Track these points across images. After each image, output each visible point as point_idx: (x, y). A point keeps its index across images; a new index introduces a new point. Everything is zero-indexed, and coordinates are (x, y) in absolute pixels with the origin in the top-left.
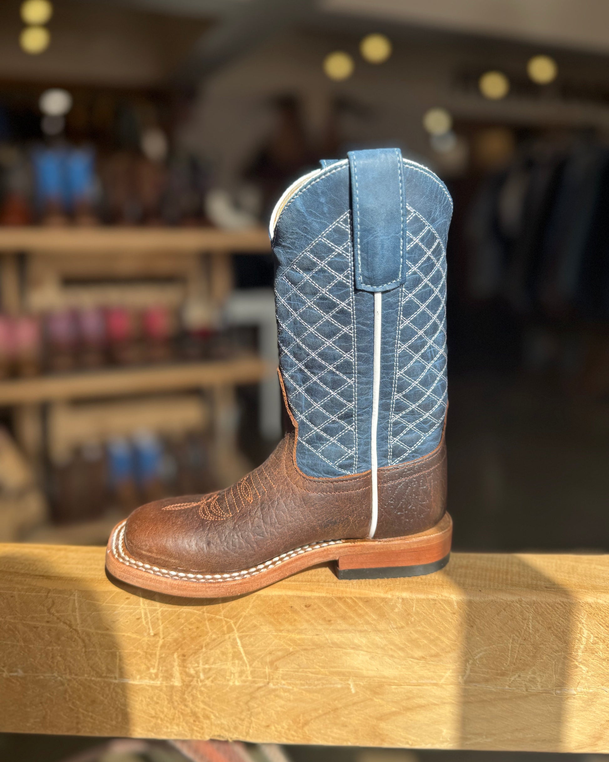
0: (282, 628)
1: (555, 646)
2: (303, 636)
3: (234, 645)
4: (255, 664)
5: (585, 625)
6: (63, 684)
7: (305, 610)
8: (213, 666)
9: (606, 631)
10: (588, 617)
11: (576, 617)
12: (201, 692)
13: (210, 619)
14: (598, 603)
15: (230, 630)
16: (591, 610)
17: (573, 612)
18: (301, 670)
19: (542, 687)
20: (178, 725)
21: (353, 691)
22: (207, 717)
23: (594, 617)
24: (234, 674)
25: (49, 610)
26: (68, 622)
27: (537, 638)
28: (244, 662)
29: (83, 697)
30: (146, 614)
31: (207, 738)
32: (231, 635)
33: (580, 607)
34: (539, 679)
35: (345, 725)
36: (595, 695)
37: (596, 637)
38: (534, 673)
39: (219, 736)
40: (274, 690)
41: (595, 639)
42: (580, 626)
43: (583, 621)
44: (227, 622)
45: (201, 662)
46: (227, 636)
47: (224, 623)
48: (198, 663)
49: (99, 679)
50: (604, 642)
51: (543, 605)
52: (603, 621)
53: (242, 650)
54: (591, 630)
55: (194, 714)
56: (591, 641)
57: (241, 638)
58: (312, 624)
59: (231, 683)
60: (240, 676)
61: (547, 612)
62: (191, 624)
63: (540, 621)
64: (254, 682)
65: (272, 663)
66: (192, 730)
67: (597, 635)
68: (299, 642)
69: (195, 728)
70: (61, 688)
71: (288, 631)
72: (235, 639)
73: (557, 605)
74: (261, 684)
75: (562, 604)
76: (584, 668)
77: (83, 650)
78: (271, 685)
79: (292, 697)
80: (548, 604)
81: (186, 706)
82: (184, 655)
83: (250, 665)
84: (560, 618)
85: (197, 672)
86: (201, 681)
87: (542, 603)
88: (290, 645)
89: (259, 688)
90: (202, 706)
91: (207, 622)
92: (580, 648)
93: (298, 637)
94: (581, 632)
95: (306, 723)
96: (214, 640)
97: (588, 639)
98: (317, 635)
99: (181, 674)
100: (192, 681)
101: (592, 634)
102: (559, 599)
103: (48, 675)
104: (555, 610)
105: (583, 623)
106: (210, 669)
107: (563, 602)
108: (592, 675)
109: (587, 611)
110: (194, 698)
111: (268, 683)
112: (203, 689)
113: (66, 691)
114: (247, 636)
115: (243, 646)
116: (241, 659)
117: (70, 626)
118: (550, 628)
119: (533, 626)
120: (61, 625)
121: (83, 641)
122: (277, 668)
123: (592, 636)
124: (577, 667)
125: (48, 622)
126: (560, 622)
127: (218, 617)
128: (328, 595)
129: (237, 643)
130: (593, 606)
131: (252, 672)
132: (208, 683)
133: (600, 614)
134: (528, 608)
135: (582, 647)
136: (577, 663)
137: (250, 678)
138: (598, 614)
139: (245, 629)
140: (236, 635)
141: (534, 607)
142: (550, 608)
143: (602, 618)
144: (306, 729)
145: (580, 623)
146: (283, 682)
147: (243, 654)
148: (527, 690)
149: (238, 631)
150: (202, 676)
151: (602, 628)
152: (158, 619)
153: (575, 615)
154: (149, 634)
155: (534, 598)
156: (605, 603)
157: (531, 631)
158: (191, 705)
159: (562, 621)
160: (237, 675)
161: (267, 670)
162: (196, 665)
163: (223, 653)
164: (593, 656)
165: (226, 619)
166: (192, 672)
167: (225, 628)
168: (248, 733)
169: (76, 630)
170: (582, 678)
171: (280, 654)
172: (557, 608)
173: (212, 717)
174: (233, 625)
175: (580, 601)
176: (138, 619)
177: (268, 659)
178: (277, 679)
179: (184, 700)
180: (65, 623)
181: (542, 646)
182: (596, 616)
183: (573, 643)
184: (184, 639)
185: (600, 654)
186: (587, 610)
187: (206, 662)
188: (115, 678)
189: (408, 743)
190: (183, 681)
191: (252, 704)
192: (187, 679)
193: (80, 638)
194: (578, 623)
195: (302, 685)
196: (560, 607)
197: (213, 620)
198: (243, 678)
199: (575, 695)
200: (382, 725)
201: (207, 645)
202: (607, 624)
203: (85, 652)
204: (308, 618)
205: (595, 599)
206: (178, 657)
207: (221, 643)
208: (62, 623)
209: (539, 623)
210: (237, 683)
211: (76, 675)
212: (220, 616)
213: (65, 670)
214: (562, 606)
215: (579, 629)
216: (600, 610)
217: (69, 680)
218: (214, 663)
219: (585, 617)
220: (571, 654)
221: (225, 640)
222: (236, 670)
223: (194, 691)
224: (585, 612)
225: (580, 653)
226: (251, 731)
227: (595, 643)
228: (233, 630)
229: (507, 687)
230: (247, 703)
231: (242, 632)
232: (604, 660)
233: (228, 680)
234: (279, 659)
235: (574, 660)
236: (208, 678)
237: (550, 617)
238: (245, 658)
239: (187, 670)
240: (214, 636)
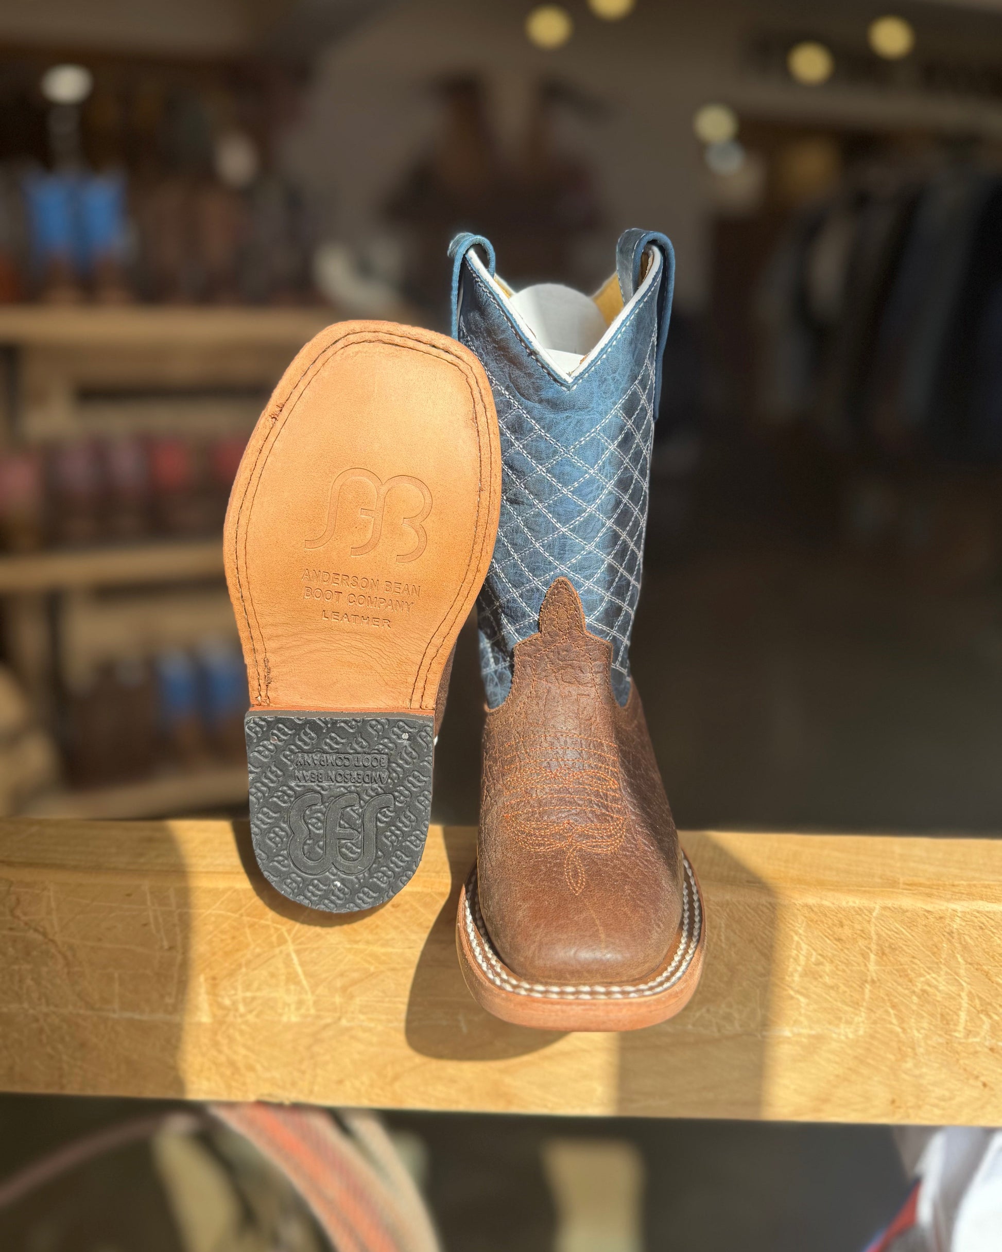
0: (358, 938)
1: (760, 968)
2: (390, 950)
3: (288, 962)
4: (321, 990)
5: (803, 938)
6: (37, 1020)
7: (391, 912)
8: (258, 994)
9: (835, 946)
10: (808, 925)
11: (790, 926)
12: (242, 1033)
13: (252, 926)
14: (822, 905)
15: (282, 941)
16: (812, 915)
17: (785, 918)
18: (387, 999)
19: (741, 1026)
20: (208, 1079)
21: (465, 1029)
22: (251, 1068)
23: (817, 926)
24: (289, 1005)
25: (12, 911)
26: (41, 930)
27: (733, 955)
28: (302, 987)
29: (67, 1039)
30: (156, 918)
31: (252, 1098)
32: (283, 947)
33: (796, 911)
34: (736, 1015)
35: (452, 1081)
36: (819, 1038)
37: (820, 955)
38: (730, 1006)
39: (270, 1095)
40: (348, 1029)
41: (819, 957)
42: (796, 938)
43: (801, 931)
44: (277, 929)
45: (240, 988)
46: (277, 950)
47: (272, 931)
48: (235, 989)
49: (89, 1013)
50: (832, 962)
51: (741, 908)
52: (829, 931)
53: (299, 970)
54: (813, 945)
55: (232, 1064)
56: (813, 960)
57: (298, 952)
58: (402, 932)
59: (285, 1019)
60: (298, 1009)
61: (747, 917)
62: (222, 932)
63: (737, 931)
64: (318, 1017)
65: (344, 989)
66: (229, 1087)
67: (821, 952)
68: (383, 958)
69: (234, 1084)
70: (35, 1026)
71: (368, 942)
72: (288, 955)
73: (760, 907)
74: (329, 1020)
75: (768, 906)
76: (802, 1000)
77: (66, 970)
78: (344, 1022)
79: (375, 1039)
80: (749, 906)
81: (220, 1052)
82: (214, 978)
83: (313, 993)
84: (767, 927)
85: (234, 1003)
86: (242, 1016)
87: (739, 903)
88: (369, 963)
89: (326, 1026)
90: (243, 1051)
91: (247, 931)
92: (796, 971)
93: (383, 950)
94: (799, 948)
95: (396, 1078)
96: (259, 955)
97: (808, 957)
98: (410, 948)
99: (211, 1005)
100: (226, 1015)
101: (814, 949)
102: (764, 900)
103: (14, 1007)
104: (758, 914)
105: (800, 934)
106: (254, 999)
107: (770, 904)
108: (815, 1010)
109: (805, 917)
110: (231, 1040)
111: (340, 1019)
112: (244, 1027)
113: (41, 1031)
114: (305, 950)
115: (302, 964)
116: (298, 983)
117: (45, 934)
118: (751, 941)
119: (727, 939)
120: (32, 935)
121: (65, 957)
122: (352, 997)
123: (814, 953)
124: (792, 998)
125: (11, 929)
126: (767, 932)
127: (263, 922)
128: (425, 890)
129: (292, 960)
130: (815, 909)
131: (316, 1003)
132: (251, 1018)
133: (825, 921)
134: (718, 911)
135: (799, 969)
136: (792, 993)
137: (313, 1011)
138: (822, 922)
139: (303, 939)
140: (291, 948)
141: (728, 910)
142: (752, 912)
143: (829, 928)
144: (397, 1085)
145: (796, 934)
146: (362, 1017)
147: (302, 977)
148: (719, 1031)
149: (294, 941)
150: (242, 1009)
151: (828, 941)
152: (174, 925)
153: (789, 923)
154: (162, 947)
155: (728, 897)
156: (831, 905)
157: (723, 945)
158: (225, 1049)
159: (770, 932)
160: (293, 1007)
161: (338, 999)
162: (233, 992)
163: (272, 975)
164: (815, 983)
165: (275, 925)
166: (227, 1002)
167: (274, 939)
168: (311, 1092)
169: (52, 941)
170: (800, 1014)
171: (355, 975)
172: (762, 912)
173: (258, 1067)
174: (286, 934)
175: (796, 902)
176: (145, 925)
177: (339, 983)
178: (353, 1012)
179: (216, 1044)
180: (36, 930)
181: (740, 967)
182: (819, 925)
183: (787, 963)
184: (214, 954)
185: (827, 979)
186: (807, 915)
187: (248, 987)
188: (114, 1011)
189: (546, 1106)
190: (214, 1016)
191: (317, 1049)
192: (220, 1013)
193: (60, 952)
194: (792, 934)
195: (389, 1021)
196: (766, 911)
197: (257, 926)
198: (303, 1011)
199: (789, 1038)
200: (508, 1080)
201: (248, 963)
202: (836, 936)
203: (68, 973)
204: (396, 923)
205: (818, 899)
206: (206, 980)
207: (269, 959)
208: (31, 931)
209: (735, 933)
210: (294, 1019)
211: (56, 1006)
212: (267, 920)
213: (39, 999)
214: (768, 908)
215: (795, 943)
216: (826, 915)
217: (46, 1015)
218: (259, 989)
219: (804, 925)
220: (783, 979)
221: (274, 957)
222: (292, 999)
223: (231, 1031)
224: (803, 918)
225: (797, 978)
226: (316, 1088)
227: (818, 964)
228: (285, 942)
229: (690, 1027)
230: (309, 1048)
231: (300, 944)
232: (832, 988)
233: (281, 1015)
234: (354, 983)
235: (787, 988)
236: (250, 1011)
237: (752, 925)
238: (304, 982)
239: (220, 999)
240: (258, 950)
